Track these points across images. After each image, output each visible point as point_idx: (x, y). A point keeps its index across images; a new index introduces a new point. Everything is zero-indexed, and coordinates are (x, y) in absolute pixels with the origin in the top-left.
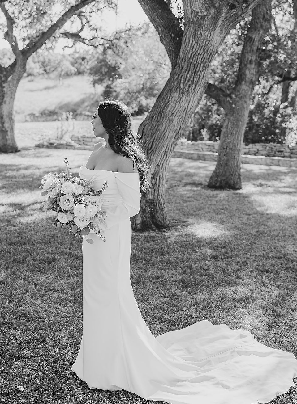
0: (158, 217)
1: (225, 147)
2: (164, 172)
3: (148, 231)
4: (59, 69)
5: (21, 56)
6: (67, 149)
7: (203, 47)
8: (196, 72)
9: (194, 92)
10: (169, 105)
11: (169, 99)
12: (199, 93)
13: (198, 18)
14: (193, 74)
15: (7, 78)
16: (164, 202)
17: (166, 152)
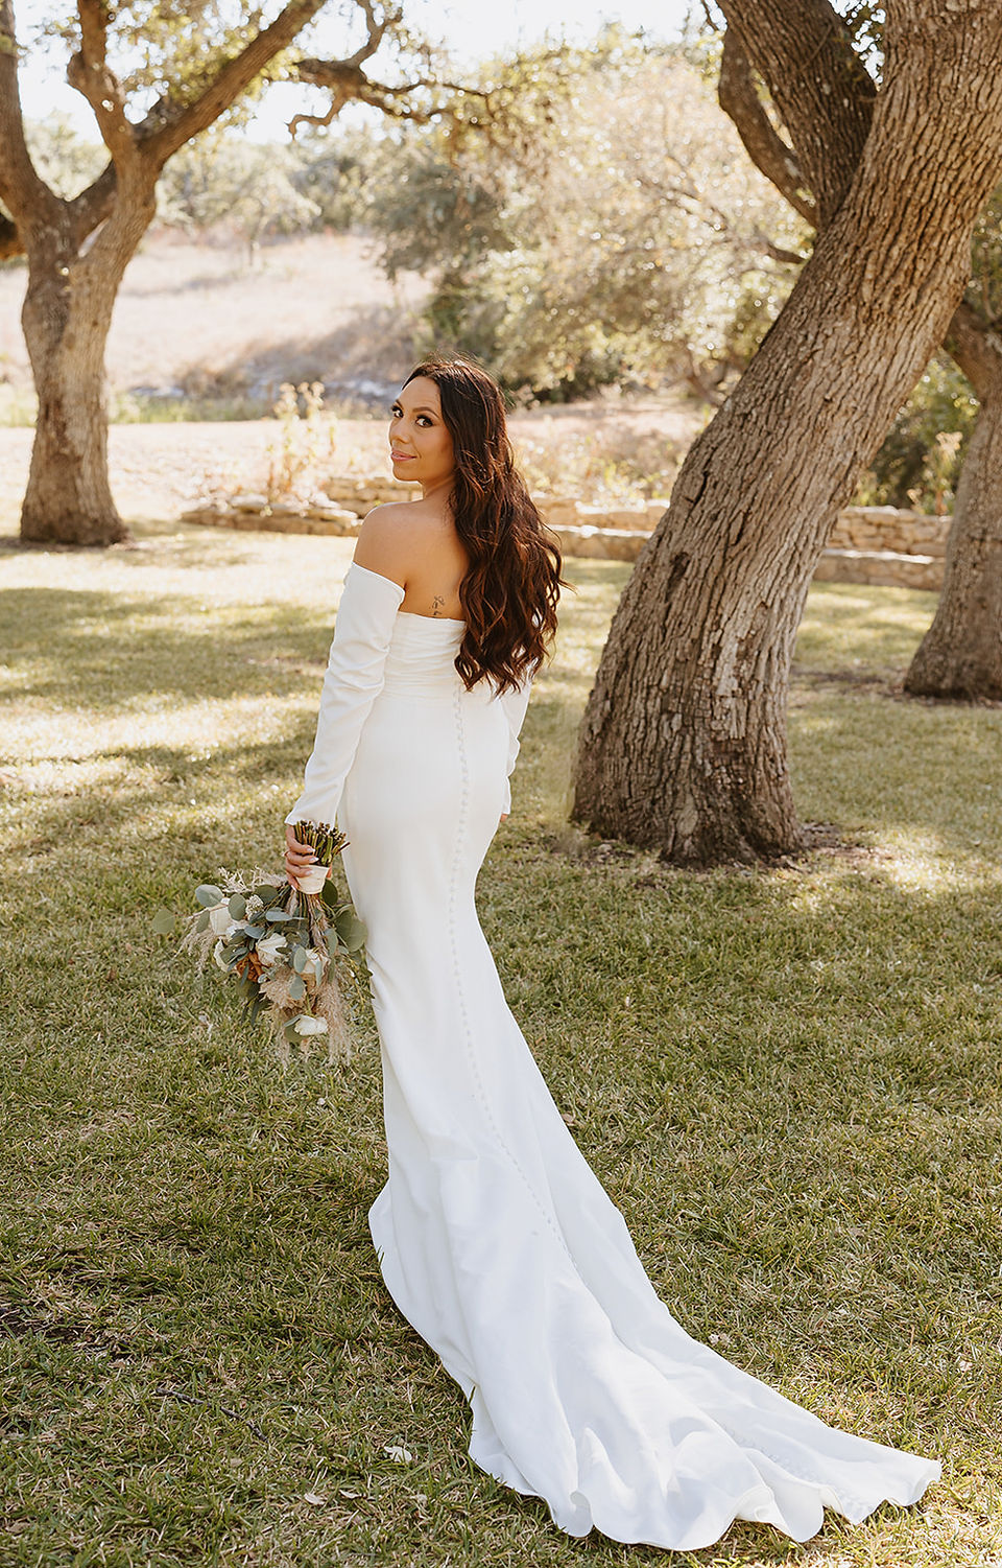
0: (763, 811)
1: (977, 534)
2: (787, 631)
3: (724, 863)
4: (249, 206)
5: (137, 156)
6: (310, 532)
7: (959, 139)
8: (927, 239)
9: (914, 315)
10: (812, 366)
11: (814, 343)
12: (930, 323)
13: (944, 20)
14: (915, 246)
15: (75, 241)
16: (784, 750)
17: (795, 553)
